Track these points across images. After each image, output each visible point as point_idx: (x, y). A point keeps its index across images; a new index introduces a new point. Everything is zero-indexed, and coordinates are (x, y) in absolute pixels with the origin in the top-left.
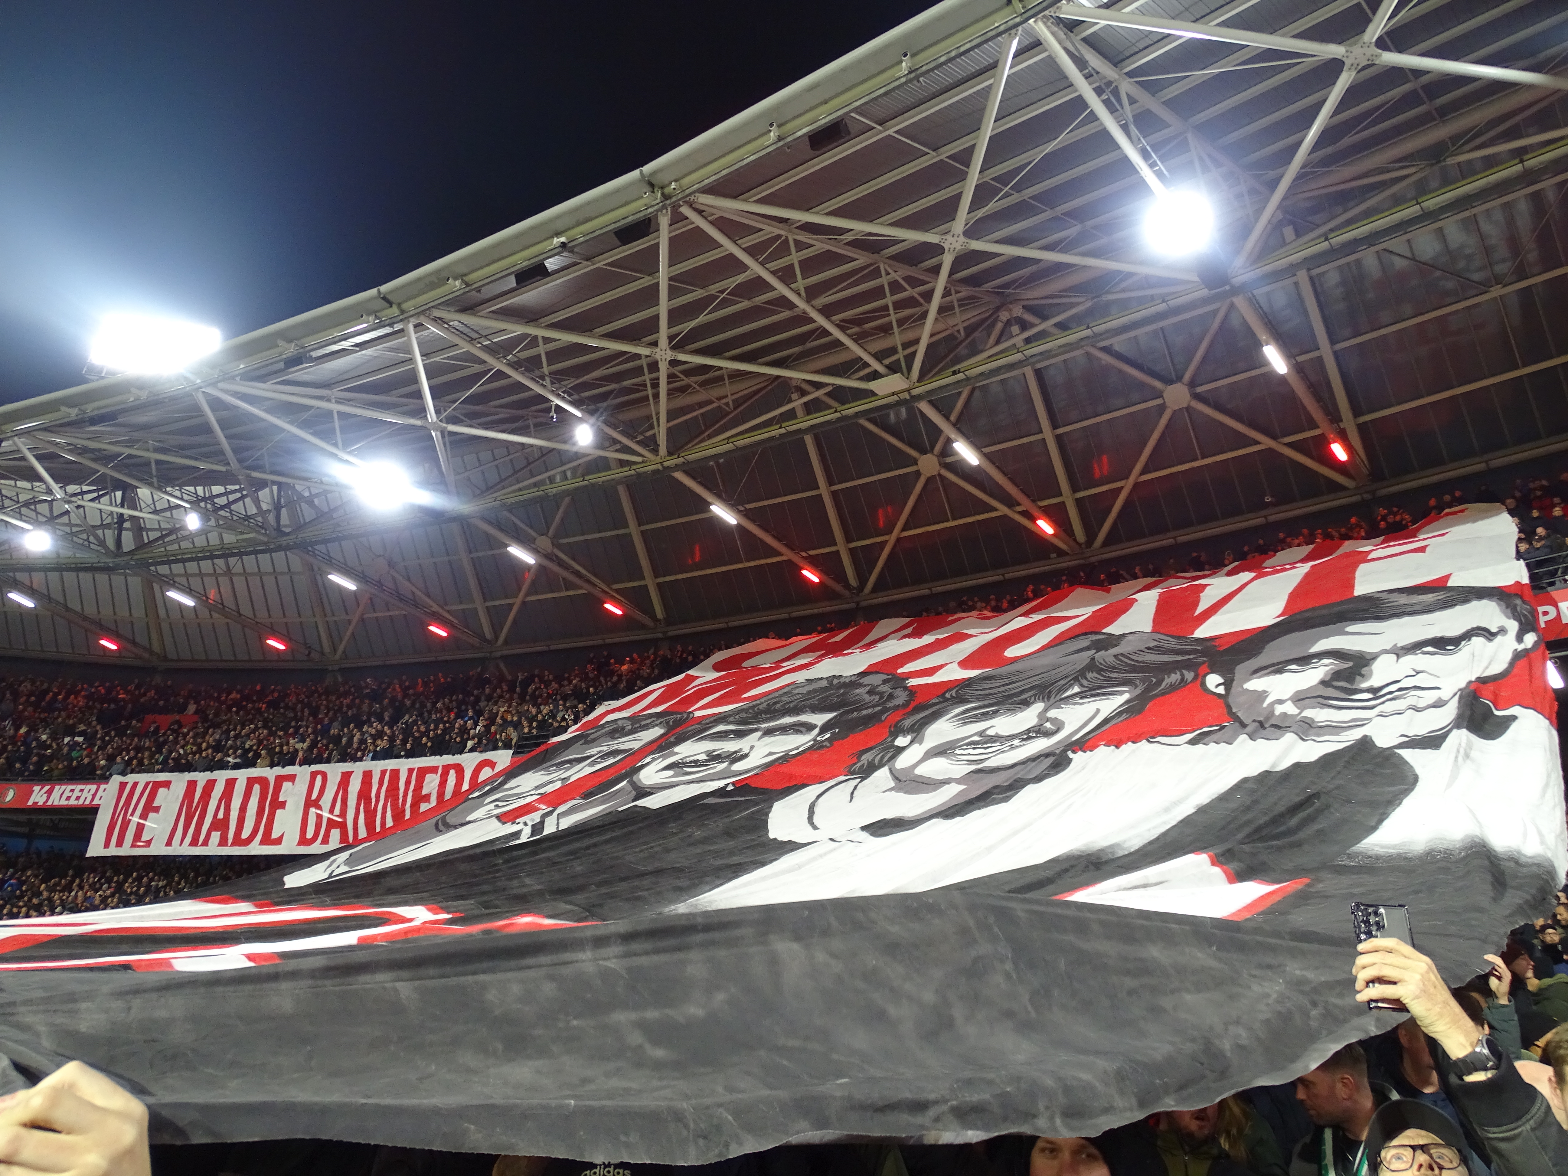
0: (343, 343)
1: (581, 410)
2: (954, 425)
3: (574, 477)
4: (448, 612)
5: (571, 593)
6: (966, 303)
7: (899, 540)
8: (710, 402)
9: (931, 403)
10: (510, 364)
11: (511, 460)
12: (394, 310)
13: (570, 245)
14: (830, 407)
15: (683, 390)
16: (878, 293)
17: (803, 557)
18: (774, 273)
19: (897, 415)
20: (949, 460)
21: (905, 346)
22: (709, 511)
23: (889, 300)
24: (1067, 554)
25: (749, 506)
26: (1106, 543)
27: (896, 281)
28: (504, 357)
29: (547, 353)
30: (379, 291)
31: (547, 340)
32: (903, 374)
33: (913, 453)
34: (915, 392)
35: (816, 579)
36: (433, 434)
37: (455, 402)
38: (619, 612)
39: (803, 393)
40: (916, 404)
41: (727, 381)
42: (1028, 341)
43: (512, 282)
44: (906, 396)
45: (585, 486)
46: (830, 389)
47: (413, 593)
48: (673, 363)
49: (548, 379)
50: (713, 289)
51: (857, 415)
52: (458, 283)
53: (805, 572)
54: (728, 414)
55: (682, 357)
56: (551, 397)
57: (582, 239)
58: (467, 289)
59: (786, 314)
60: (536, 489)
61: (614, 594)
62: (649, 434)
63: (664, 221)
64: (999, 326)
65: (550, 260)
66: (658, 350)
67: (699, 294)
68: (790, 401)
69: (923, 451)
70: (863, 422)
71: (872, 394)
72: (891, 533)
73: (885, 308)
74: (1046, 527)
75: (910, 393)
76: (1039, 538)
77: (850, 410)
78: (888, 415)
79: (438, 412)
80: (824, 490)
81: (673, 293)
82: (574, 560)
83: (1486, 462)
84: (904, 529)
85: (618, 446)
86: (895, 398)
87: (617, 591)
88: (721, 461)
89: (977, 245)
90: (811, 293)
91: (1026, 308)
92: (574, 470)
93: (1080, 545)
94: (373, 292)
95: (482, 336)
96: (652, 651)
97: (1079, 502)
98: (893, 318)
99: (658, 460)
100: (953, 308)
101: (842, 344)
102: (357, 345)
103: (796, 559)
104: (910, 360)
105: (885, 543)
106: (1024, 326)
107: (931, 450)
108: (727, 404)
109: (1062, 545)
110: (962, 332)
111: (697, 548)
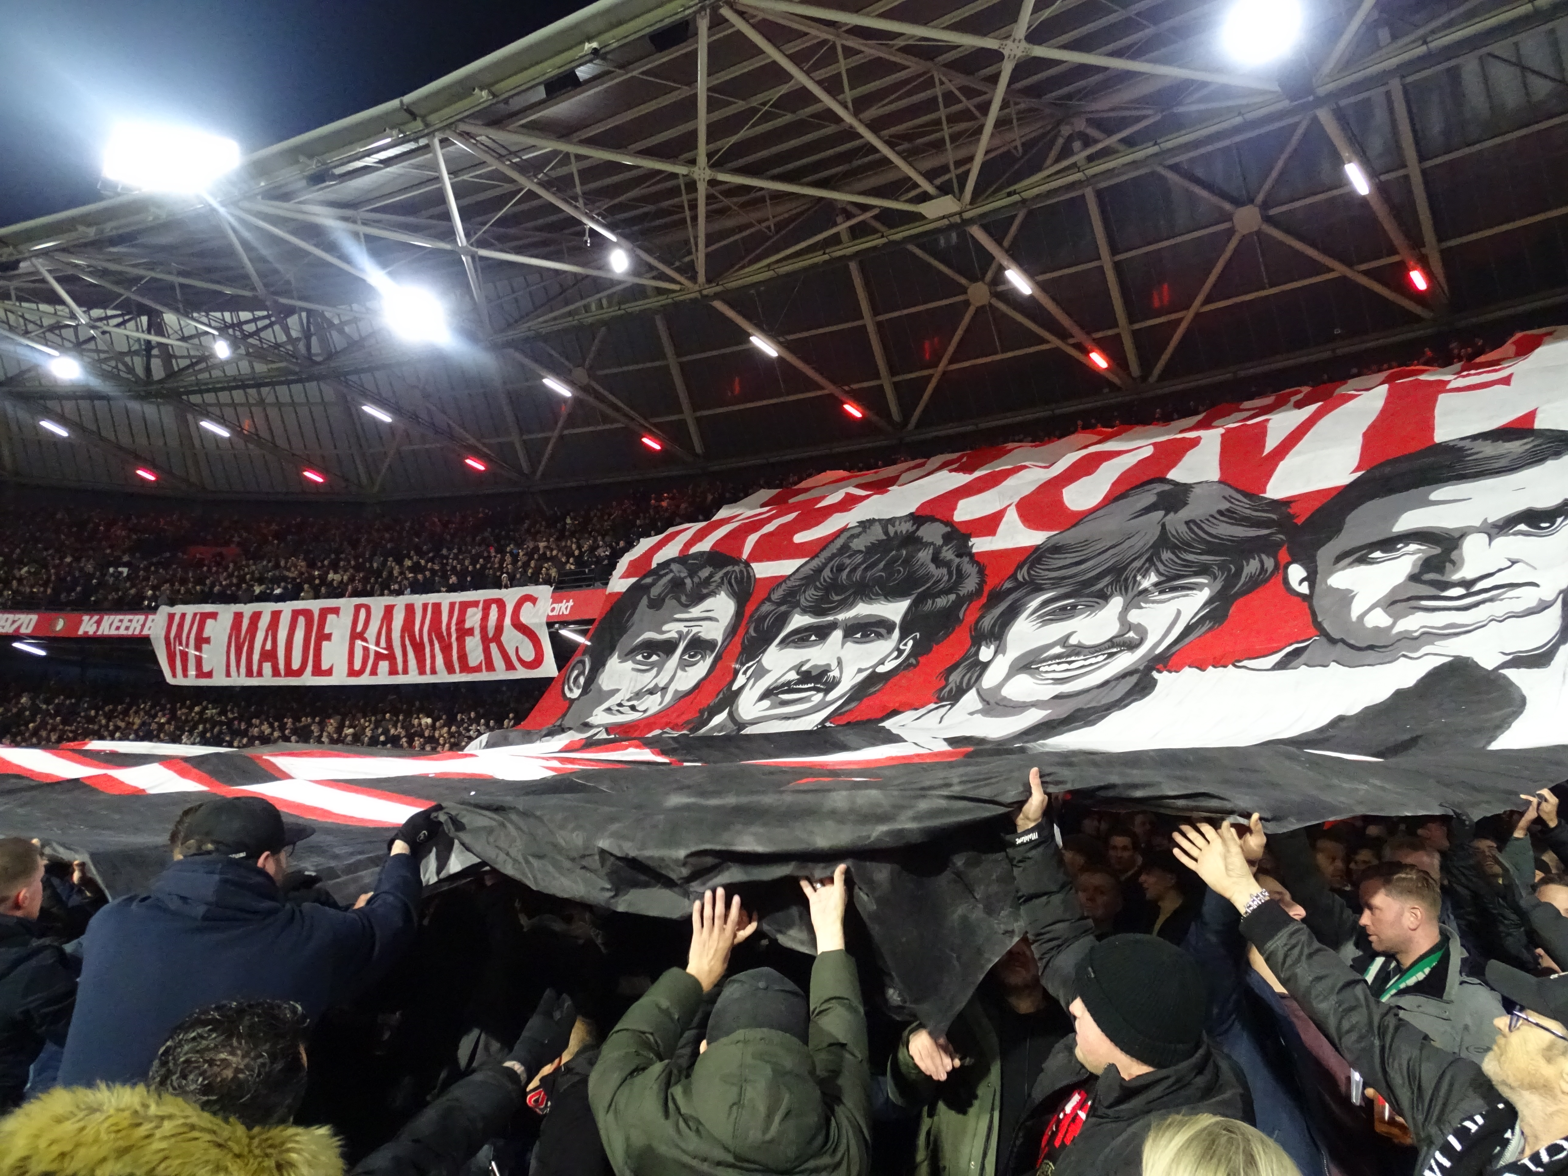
0: (367, 159)
1: (616, 234)
2: (1007, 251)
3: (610, 305)
4: (484, 445)
5: (608, 427)
6: (1024, 117)
7: (945, 373)
8: (751, 225)
9: (984, 227)
10: (541, 184)
11: (545, 288)
12: (418, 125)
13: (603, 51)
14: (875, 231)
15: (723, 212)
16: (931, 105)
17: (846, 391)
18: (819, 83)
19: (948, 240)
20: (1001, 288)
21: (958, 163)
22: (749, 342)
23: (942, 113)
24: (1119, 389)
25: (790, 338)
26: (1161, 378)
27: (951, 92)
28: (535, 176)
29: (579, 171)
30: (401, 102)
31: (579, 157)
32: (954, 195)
33: (963, 281)
34: (967, 215)
35: (858, 415)
36: (464, 259)
37: (485, 224)
38: (658, 447)
39: (849, 216)
40: (968, 229)
41: (768, 203)
42: (1090, 159)
43: (541, 93)
44: (957, 219)
45: (622, 315)
46: (876, 211)
47: (449, 425)
48: (712, 183)
49: (581, 201)
50: (754, 102)
51: (906, 240)
52: (484, 93)
53: (847, 407)
54: (770, 238)
55: (722, 177)
56: (585, 220)
57: (615, 45)
58: (494, 101)
59: (830, 129)
60: (570, 319)
61: (653, 429)
62: (687, 259)
63: (703, 25)
64: (1060, 141)
65: (582, 68)
66: (696, 169)
67: (740, 105)
68: (835, 224)
69: (973, 279)
70: (911, 247)
71: (922, 217)
72: (937, 366)
73: (938, 122)
74: (1099, 360)
75: (961, 217)
76: (1092, 371)
77: (898, 235)
78: (938, 240)
79: (468, 235)
80: (868, 321)
81: (712, 105)
82: (611, 392)
84: (951, 361)
85: (655, 273)
86: (946, 222)
87: (655, 425)
88: (763, 289)
89: (1040, 51)
90: (859, 106)
91: (1091, 122)
92: (610, 297)
93: (1134, 379)
94: (395, 103)
95: (511, 153)
97: (1135, 334)
98: (946, 132)
99: (697, 288)
100: (1010, 122)
101: (892, 163)
102: (381, 162)
103: (838, 393)
104: (963, 179)
105: (931, 376)
106: (1087, 141)
107: (982, 279)
108: (769, 228)
109: (1116, 380)
110: (1020, 148)
111: (737, 380)
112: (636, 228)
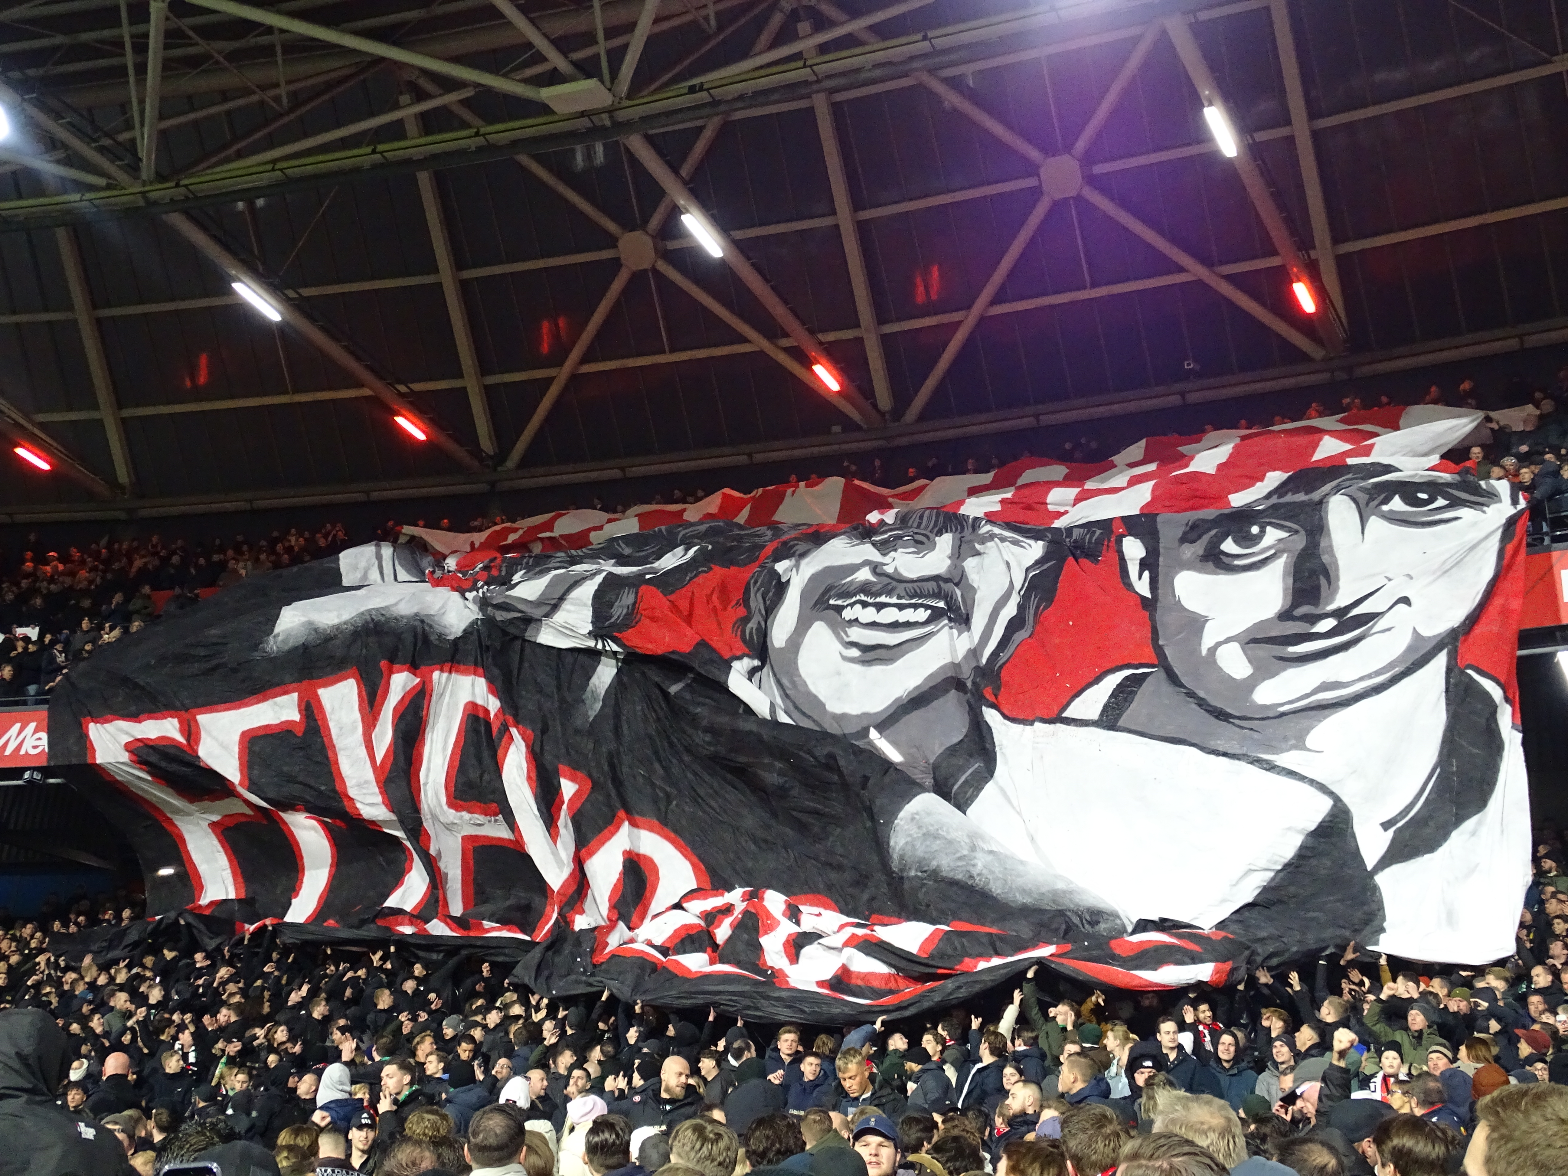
2: (685, 183)
7: (574, 378)
8: (248, 92)
9: (650, 140)
14: (465, 125)
15: (194, 62)
17: (401, 394)
19: (589, 156)
20: (672, 245)
21: (611, 32)
22: (232, 292)
24: (858, 428)
25: (307, 292)
26: (925, 416)
32: (602, 82)
33: (611, 227)
34: (622, 116)
35: (421, 436)
38: (45, 466)
39: (421, 95)
40: (621, 139)
41: (280, 58)
42: (823, 48)
44: (605, 120)
46: (468, 93)
48: (178, 8)
51: (514, 143)
53: (401, 421)
54: (278, 116)
61: (36, 431)
62: (123, 137)
64: (777, 19)
68: (396, 106)
69: (629, 225)
70: (524, 159)
71: (544, 109)
72: (561, 364)
74: (827, 378)
75: (611, 117)
76: (815, 394)
77: (503, 134)
78: (573, 151)
80: (446, 276)
83: (1521, 337)
84: (584, 360)
85: (62, 154)
86: (584, 122)
87: (42, 426)
88: (260, 202)
93: (882, 414)
96: (104, 541)
97: (886, 340)
99: (138, 187)
101: (501, 15)
103: (387, 395)
104: (616, 57)
105: (550, 381)
106: (821, 23)
107: (643, 225)
108: (277, 99)
109: (853, 413)
110: (713, 22)
111: (203, 360)
112: (31, 72)
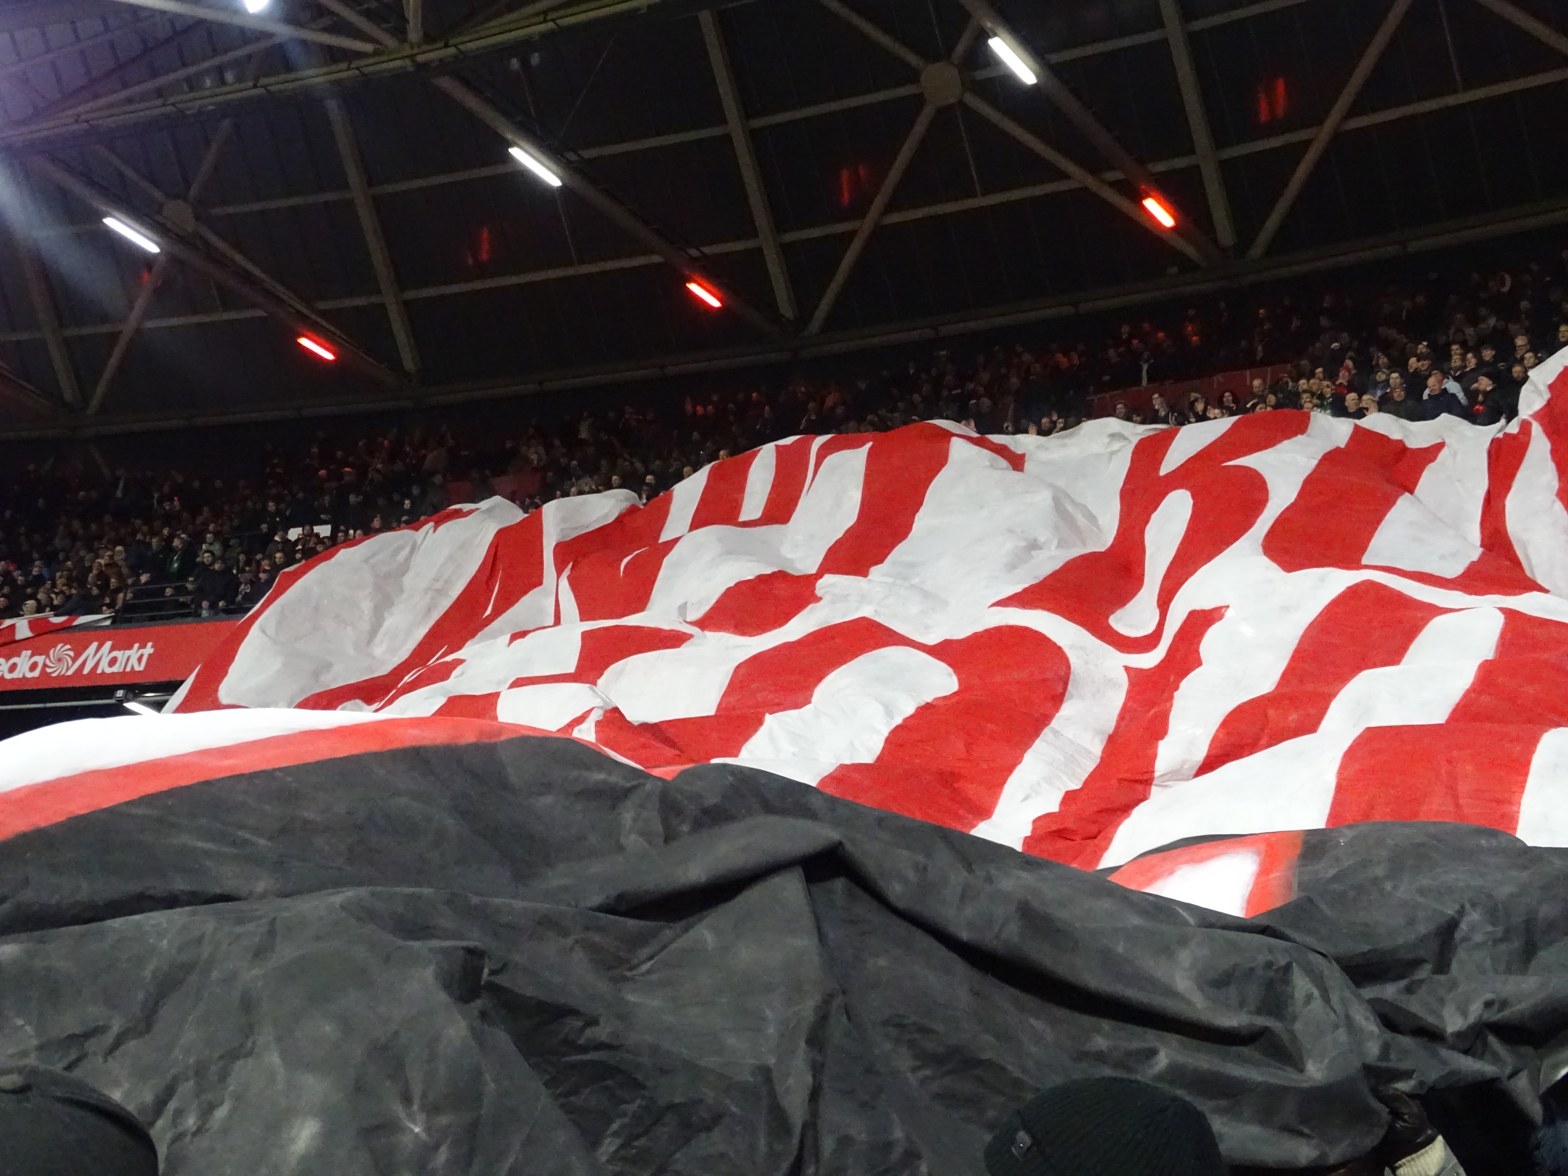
2: (992, 3)
3: (239, 79)
5: (233, 315)
7: (877, 230)
17: (690, 259)
20: (981, 75)
22: (509, 159)
24: (1197, 268)
25: (588, 157)
26: (1274, 249)
33: (912, 59)
35: (714, 302)
38: (329, 356)
45: (260, 99)
53: (693, 288)
60: (159, 102)
61: (319, 319)
69: (932, 56)
72: (862, 215)
74: (1160, 213)
76: (1146, 234)
80: (735, 126)
82: (238, 247)
84: (889, 209)
85: (326, 21)
87: (323, 314)
88: (535, 57)
92: (239, 64)
93: (1224, 250)
97: (1226, 167)
99: (407, 51)
103: (678, 261)
105: (851, 235)
107: (947, 54)
109: (1190, 251)
111: (485, 233)
